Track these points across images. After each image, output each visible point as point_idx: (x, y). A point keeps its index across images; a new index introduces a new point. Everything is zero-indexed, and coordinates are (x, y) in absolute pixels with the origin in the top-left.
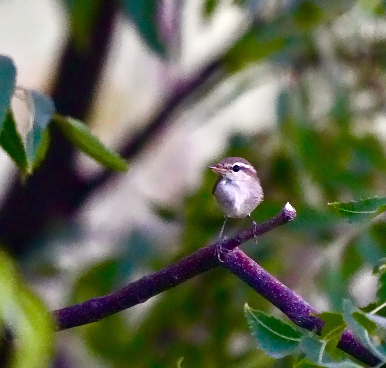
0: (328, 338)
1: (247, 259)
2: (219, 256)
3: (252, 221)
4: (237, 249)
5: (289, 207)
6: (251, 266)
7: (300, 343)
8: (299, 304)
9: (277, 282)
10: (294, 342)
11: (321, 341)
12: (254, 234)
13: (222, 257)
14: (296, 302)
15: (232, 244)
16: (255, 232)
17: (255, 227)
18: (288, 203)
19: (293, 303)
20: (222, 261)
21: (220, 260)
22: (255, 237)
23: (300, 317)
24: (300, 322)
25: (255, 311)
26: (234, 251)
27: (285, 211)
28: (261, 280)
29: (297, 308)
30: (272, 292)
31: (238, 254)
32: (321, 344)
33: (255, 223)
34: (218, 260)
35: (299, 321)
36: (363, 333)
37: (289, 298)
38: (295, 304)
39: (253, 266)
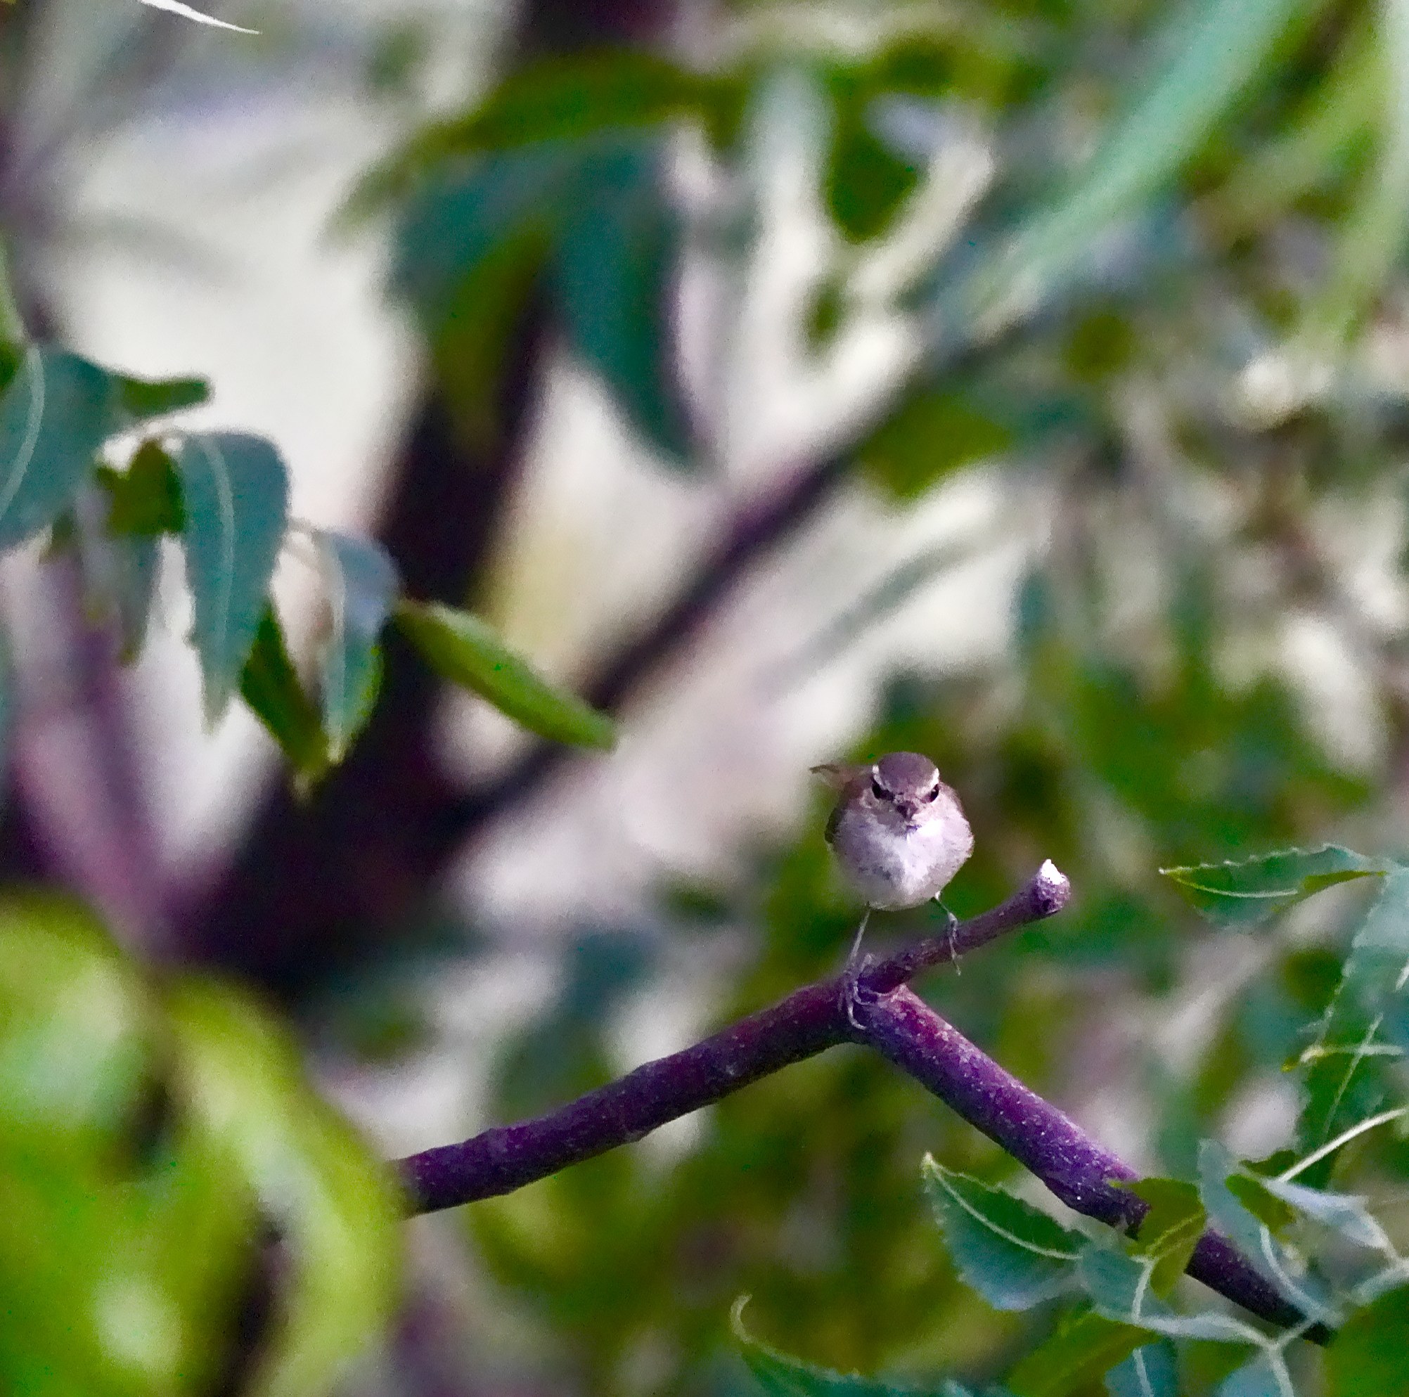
0: (1158, 1250)
1: (931, 1018)
2: (851, 1011)
3: (945, 913)
4: (902, 993)
5: (1050, 873)
6: (940, 1040)
7: (1079, 1265)
8: (1079, 1148)
9: (1014, 1084)
10: (1060, 1262)
11: (1139, 1259)
12: (952, 948)
13: (860, 1013)
14: (1067, 1141)
15: (886, 979)
16: (954, 944)
17: (955, 930)
18: (1048, 861)
19: (1061, 1146)
20: (860, 1026)
21: (854, 1023)
22: (953, 956)
23: (1079, 1184)
24: (1079, 1198)
25: (952, 1174)
26: (895, 997)
27: (1039, 884)
28: (969, 1078)
29: (1071, 1158)
30: (1001, 1113)
31: (905, 1006)
32: (1139, 1269)
33: (953, 918)
34: (848, 1022)
35: (1077, 1195)
36: (1256, 1236)
37: (1048, 1131)
38: (1066, 1147)
39: (947, 1039)
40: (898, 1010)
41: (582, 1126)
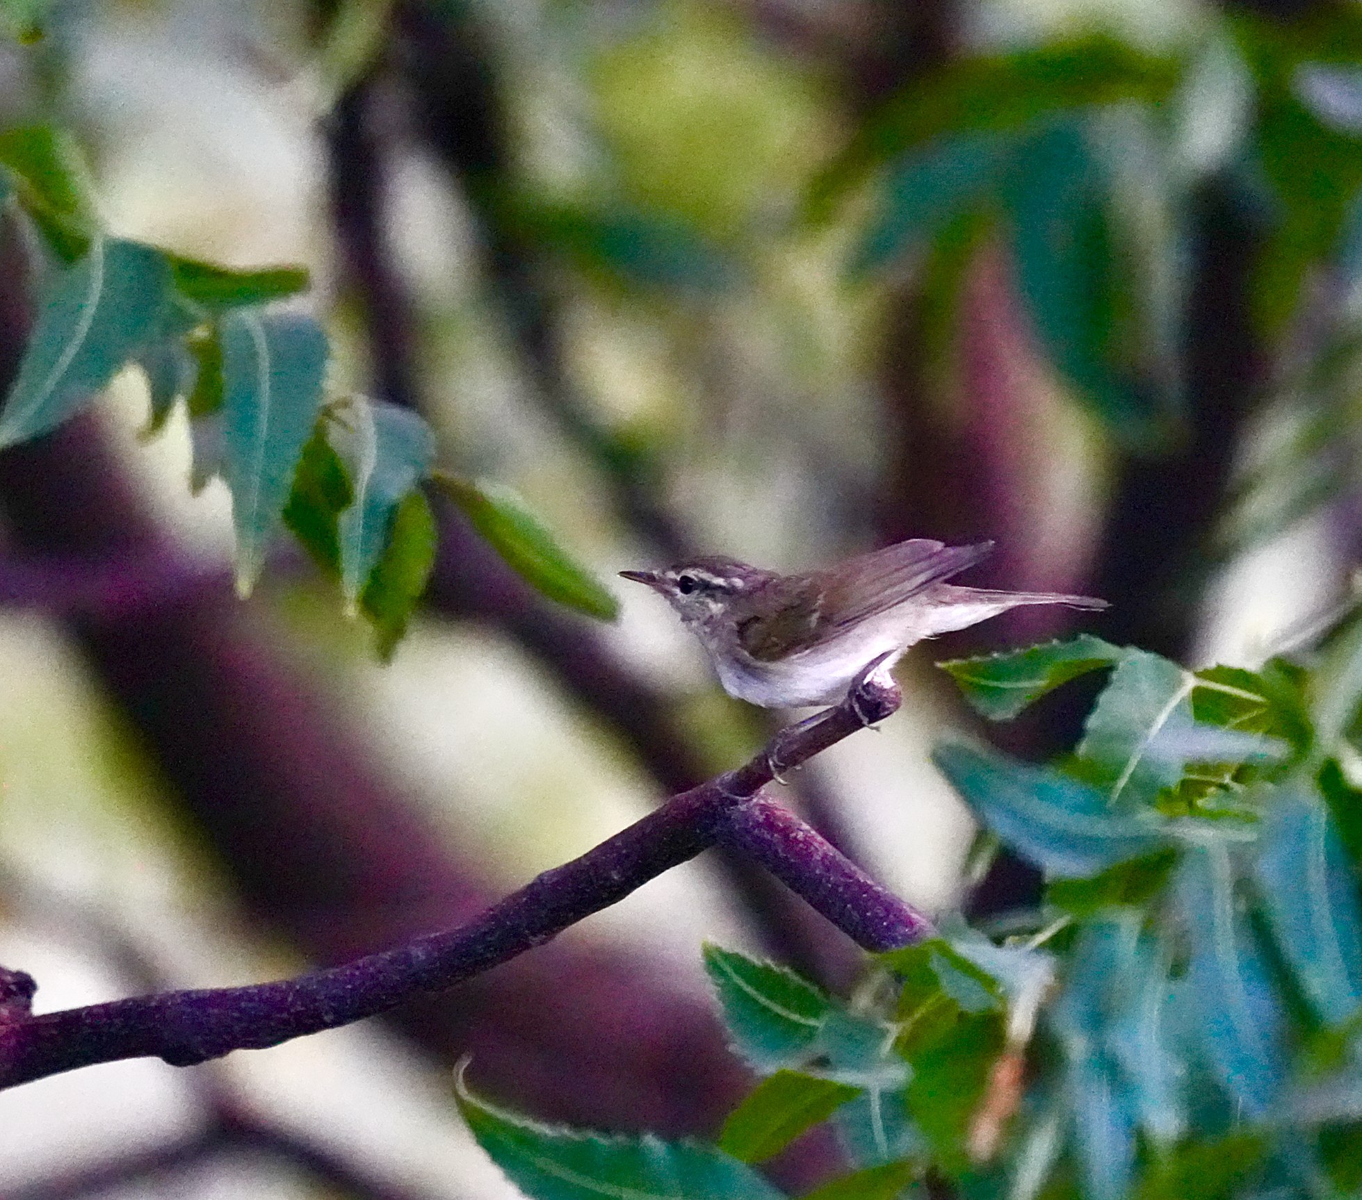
1: (790, 819)
4: (763, 795)
6: (796, 840)
9: (863, 879)
15: (748, 783)
26: (755, 800)
28: (820, 876)
30: (849, 906)
31: (766, 809)
32: (883, 1034)
37: (890, 922)
38: (905, 935)
39: (801, 839)
40: (757, 813)
41: (491, 932)
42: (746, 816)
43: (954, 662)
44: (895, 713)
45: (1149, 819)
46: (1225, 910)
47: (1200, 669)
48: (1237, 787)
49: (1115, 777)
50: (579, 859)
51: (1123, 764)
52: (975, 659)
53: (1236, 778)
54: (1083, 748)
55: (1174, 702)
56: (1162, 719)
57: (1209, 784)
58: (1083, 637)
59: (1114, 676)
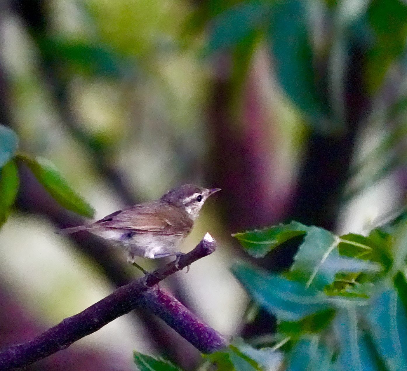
1: (169, 297)
6: (172, 305)
9: (200, 322)
14: (218, 343)
18: (208, 233)
19: (215, 345)
27: (203, 242)
28: (182, 320)
30: (194, 333)
31: (159, 292)
38: (217, 346)
39: (174, 305)
40: (155, 294)
41: (43, 343)
42: (151, 295)
43: (239, 234)
44: (213, 253)
45: (322, 297)
46: (354, 335)
47: (342, 235)
48: (358, 284)
49: (307, 279)
50: (81, 313)
51: (310, 274)
52: (248, 232)
53: (357, 280)
54: (293, 268)
55: (331, 248)
56: (326, 255)
57: (346, 283)
58: (293, 222)
59: (306, 238)
